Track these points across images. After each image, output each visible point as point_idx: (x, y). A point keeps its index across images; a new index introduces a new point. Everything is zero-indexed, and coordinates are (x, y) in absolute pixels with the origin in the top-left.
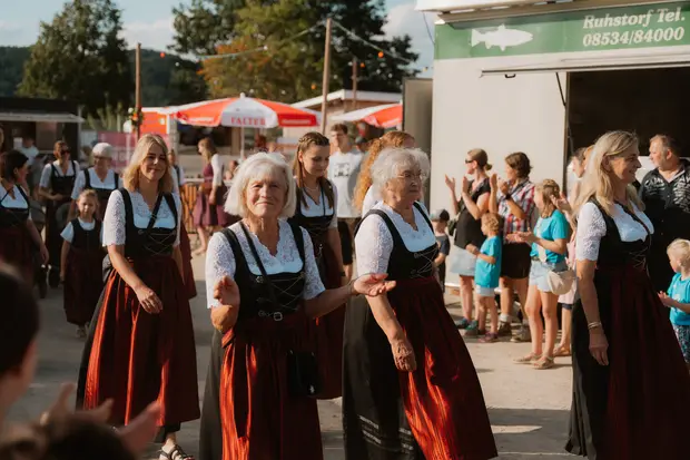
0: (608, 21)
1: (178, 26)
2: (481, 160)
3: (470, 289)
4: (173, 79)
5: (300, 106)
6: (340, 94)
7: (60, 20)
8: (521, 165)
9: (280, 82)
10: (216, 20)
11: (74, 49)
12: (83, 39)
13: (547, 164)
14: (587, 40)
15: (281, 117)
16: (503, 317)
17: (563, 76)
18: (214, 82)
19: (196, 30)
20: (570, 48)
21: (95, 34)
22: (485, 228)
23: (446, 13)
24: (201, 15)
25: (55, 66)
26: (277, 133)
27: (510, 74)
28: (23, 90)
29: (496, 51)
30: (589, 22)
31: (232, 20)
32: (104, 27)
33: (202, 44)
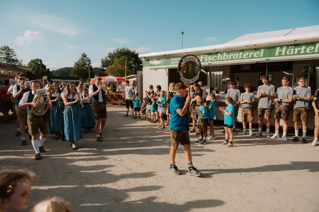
0: (175, 59)
1: (102, 62)
2: (152, 87)
3: (150, 113)
4: (101, 73)
5: (124, 78)
6: (133, 75)
7: (78, 62)
8: (159, 88)
9: (120, 73)
10: (109, 61)
11: (81, 68)
12: (83, 66)
13: (165, 87)
14: (172, 63)
15: (117, 79)
16: (157, 118)
17: (167, 69)
18: (108, 74)
19: (106, 63)
20: (169, 64)
21: (86, 64)
22: (152, 100)
23: (145, 58)
24: (107, 60)
25: (78, 71)
26: (120, 83)
27: (156, 69)
28: (71, 75)
29: (154, 65)
30: (172, 59)
31: (113, 61)
32: (87, 63)
33: (107, 66)
